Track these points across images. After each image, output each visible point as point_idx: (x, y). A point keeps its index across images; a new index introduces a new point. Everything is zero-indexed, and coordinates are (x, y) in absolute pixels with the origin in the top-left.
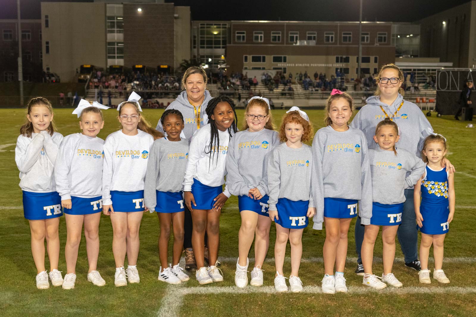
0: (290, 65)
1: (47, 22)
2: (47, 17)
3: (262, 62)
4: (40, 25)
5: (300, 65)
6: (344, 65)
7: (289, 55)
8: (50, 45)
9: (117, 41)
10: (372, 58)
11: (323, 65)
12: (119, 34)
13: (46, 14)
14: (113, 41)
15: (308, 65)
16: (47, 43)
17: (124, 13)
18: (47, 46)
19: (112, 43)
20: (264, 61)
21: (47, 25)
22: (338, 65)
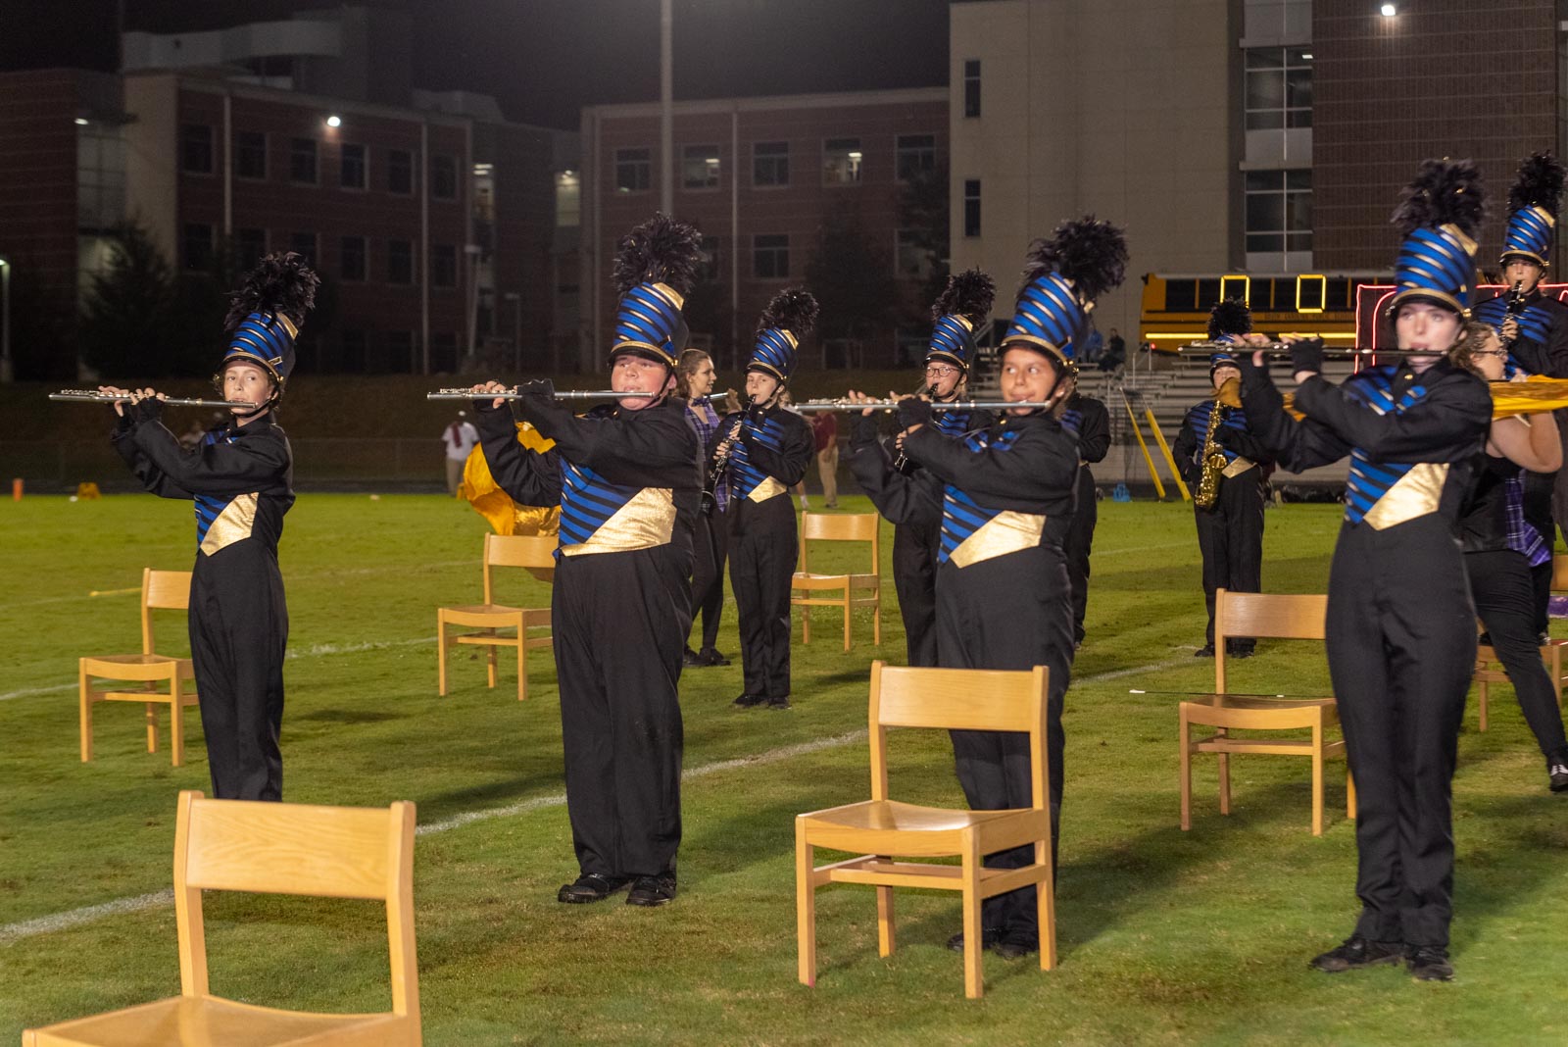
1: (973, 91)
2: (973, 68)
4: (944, 107)
8: (984, 197)
9: (1288, 167)
12: (1295, 131)
13: (972, 57)
14: (1272, 165)
16: (973, 187)
17: (1318, 30)
18: (968, 203)
19: (1269, 178)
21: (973, 109)
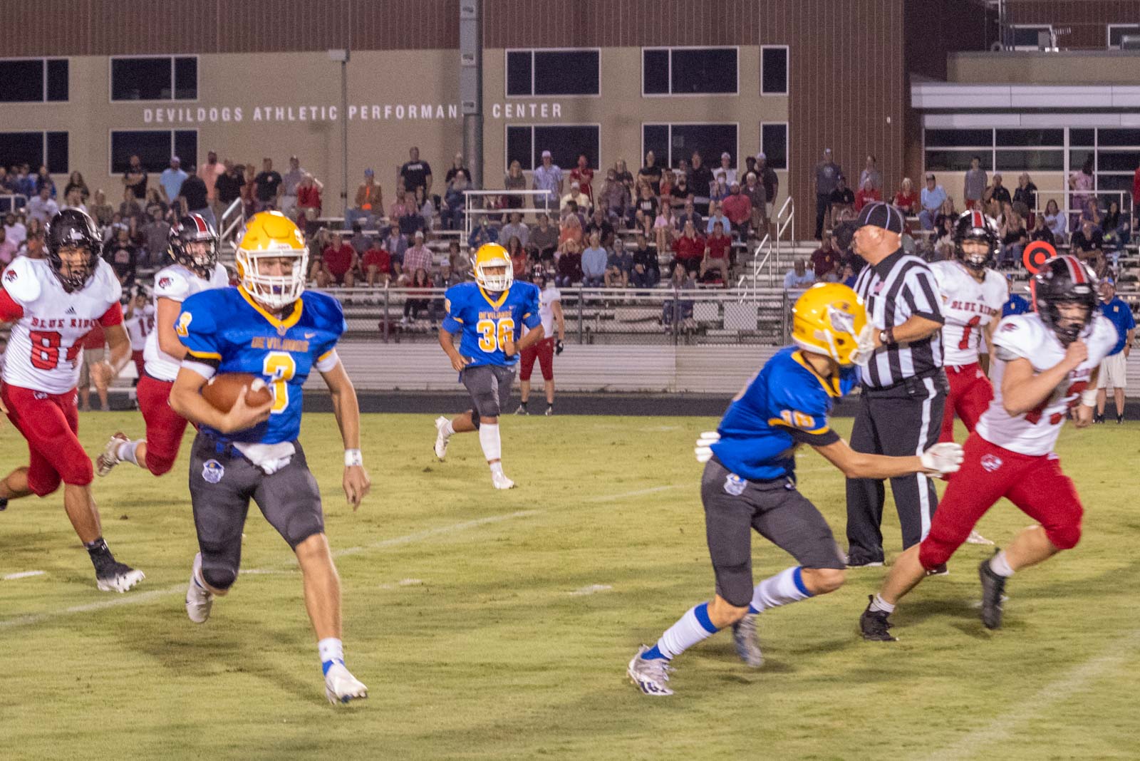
0: (214, 114)
3: (45, 102)
5: (280, 113)
6: (557, 109)
7: (210, 48)
10: (749, 60)
11: (427, 111)
15: (332, 113)
20: (60, 91)
22: (521, 111)
